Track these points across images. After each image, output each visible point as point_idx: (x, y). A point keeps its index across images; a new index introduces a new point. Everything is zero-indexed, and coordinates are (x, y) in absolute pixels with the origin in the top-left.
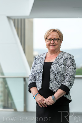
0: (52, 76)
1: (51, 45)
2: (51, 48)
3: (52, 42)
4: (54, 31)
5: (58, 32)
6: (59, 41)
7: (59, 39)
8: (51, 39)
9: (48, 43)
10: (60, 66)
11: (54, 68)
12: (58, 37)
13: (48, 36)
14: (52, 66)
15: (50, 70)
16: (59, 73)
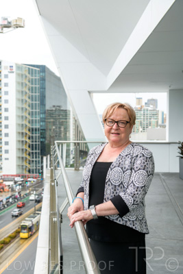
0: (109, 192)
1: (113, 131)
2: (113, 137)
3: (115, 126)
4: (121, 106)
5: (126, 110)
6: (128, 125)
7: (127, 122)
8: (113, 121)
9: (107, 128)
10: (124, 172)
11: (113, 175)
12: (127, 119)
13: (110, 116)
14: (110, 172)
15: (105, 179)
16: (121, 185)
